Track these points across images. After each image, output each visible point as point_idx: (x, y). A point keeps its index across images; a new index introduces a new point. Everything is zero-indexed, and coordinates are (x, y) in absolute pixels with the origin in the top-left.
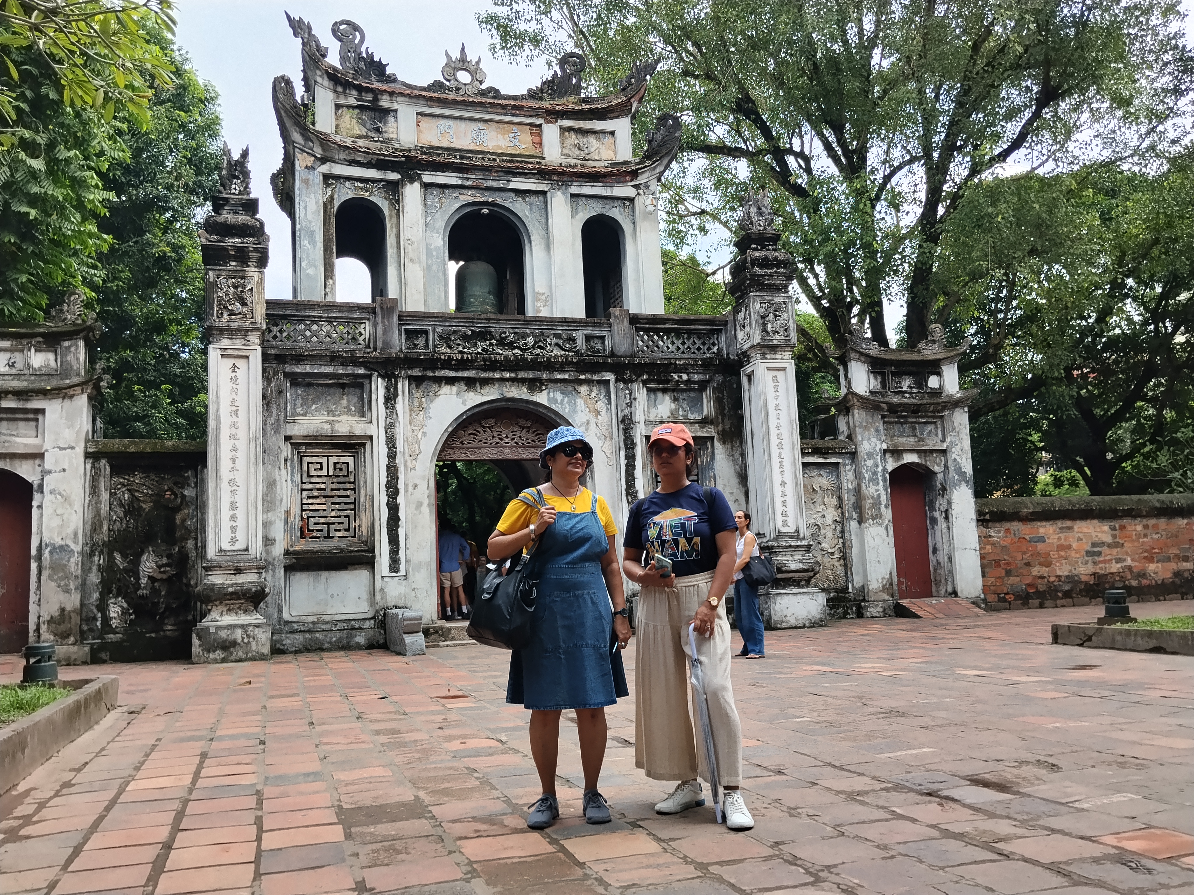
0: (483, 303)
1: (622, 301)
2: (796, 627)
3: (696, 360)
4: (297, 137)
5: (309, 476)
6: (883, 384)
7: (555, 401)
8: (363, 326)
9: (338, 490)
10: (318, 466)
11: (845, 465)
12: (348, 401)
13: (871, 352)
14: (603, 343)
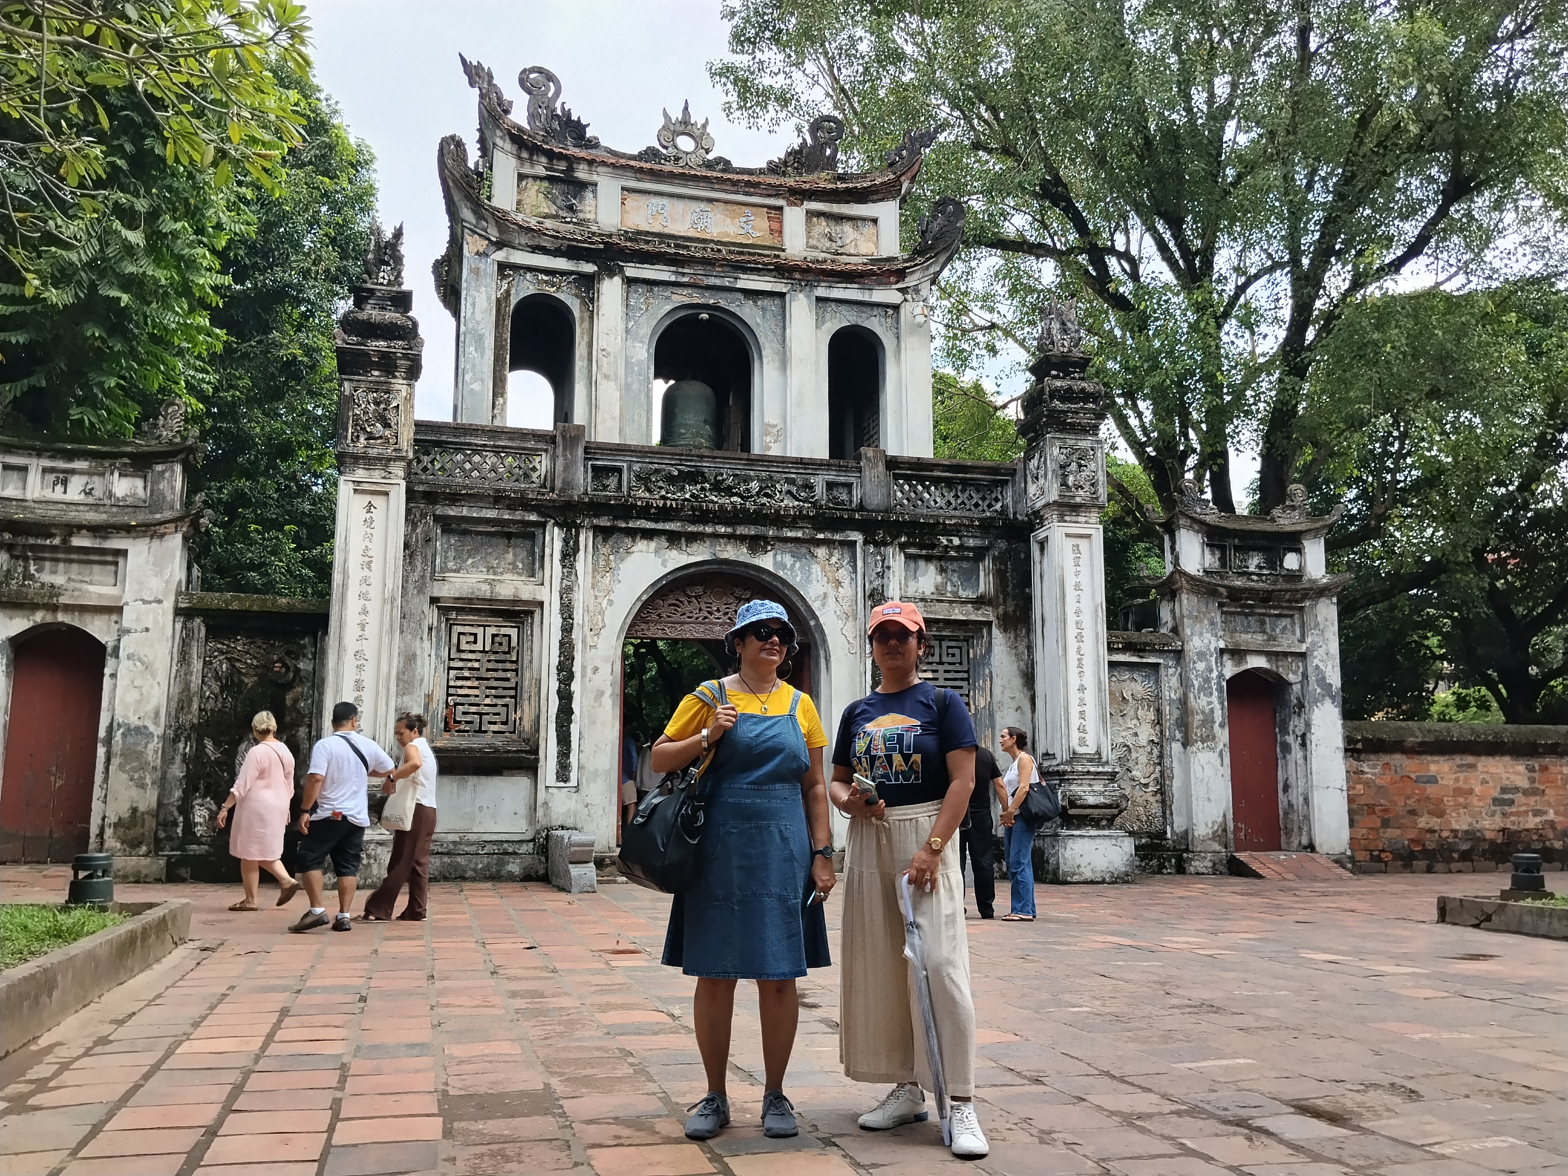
0: (697, 435)
1: (878, 439)
2: (1092, 882)
3: (972, 520)
4: (467, 214)
5: (459, 651)
6: (1223, 561)
7: (784, 567)
8: (538, 459)
9: (496, 670)
10: (472, 639)
11: (1167, 667)
12: (515, 555)
13: (1208, 519)
14: (850, 493)
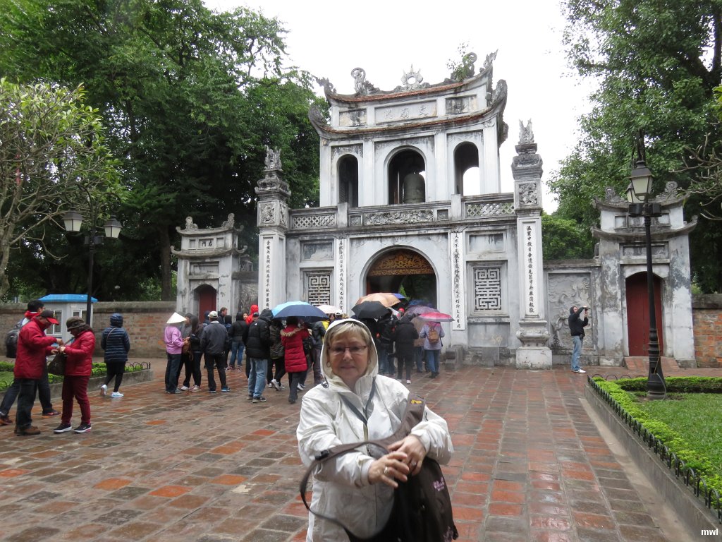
3: (497, 219)
5: (312, 285)
6: (626, 223)
9: (323, 291)
10: (315, 281)
11: (594, 274)
13: (617, 204)
14: (447, 213)
